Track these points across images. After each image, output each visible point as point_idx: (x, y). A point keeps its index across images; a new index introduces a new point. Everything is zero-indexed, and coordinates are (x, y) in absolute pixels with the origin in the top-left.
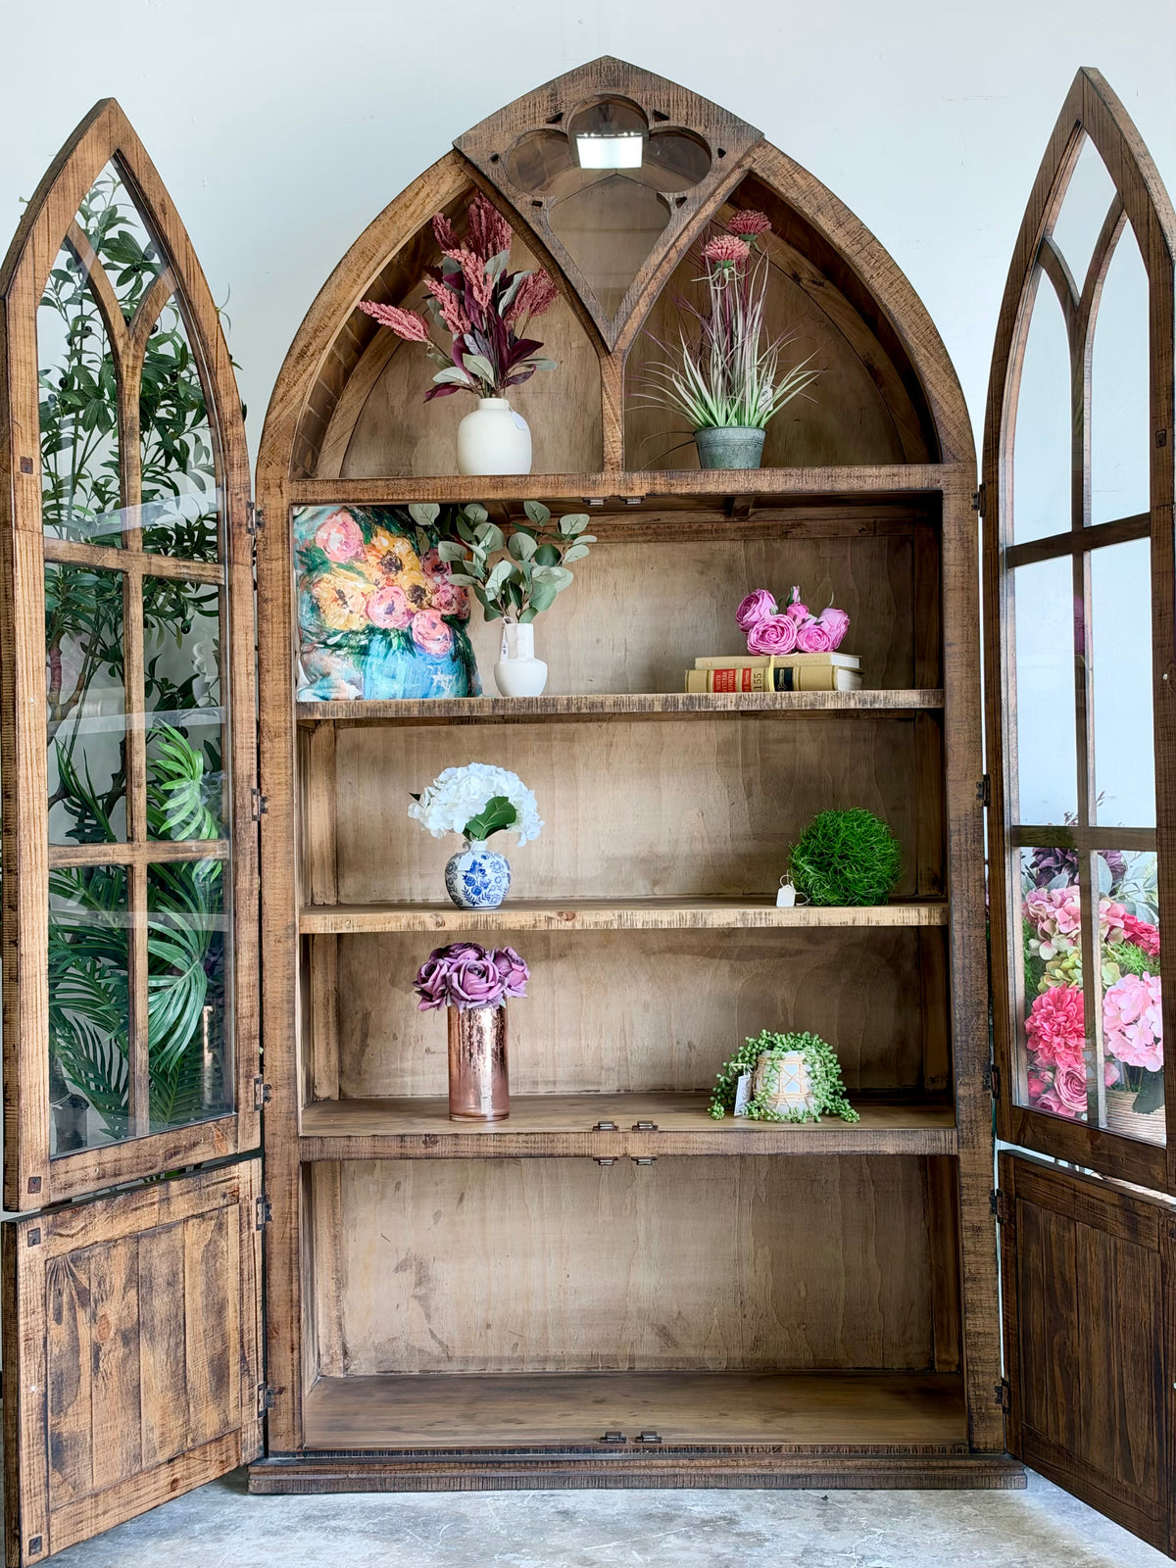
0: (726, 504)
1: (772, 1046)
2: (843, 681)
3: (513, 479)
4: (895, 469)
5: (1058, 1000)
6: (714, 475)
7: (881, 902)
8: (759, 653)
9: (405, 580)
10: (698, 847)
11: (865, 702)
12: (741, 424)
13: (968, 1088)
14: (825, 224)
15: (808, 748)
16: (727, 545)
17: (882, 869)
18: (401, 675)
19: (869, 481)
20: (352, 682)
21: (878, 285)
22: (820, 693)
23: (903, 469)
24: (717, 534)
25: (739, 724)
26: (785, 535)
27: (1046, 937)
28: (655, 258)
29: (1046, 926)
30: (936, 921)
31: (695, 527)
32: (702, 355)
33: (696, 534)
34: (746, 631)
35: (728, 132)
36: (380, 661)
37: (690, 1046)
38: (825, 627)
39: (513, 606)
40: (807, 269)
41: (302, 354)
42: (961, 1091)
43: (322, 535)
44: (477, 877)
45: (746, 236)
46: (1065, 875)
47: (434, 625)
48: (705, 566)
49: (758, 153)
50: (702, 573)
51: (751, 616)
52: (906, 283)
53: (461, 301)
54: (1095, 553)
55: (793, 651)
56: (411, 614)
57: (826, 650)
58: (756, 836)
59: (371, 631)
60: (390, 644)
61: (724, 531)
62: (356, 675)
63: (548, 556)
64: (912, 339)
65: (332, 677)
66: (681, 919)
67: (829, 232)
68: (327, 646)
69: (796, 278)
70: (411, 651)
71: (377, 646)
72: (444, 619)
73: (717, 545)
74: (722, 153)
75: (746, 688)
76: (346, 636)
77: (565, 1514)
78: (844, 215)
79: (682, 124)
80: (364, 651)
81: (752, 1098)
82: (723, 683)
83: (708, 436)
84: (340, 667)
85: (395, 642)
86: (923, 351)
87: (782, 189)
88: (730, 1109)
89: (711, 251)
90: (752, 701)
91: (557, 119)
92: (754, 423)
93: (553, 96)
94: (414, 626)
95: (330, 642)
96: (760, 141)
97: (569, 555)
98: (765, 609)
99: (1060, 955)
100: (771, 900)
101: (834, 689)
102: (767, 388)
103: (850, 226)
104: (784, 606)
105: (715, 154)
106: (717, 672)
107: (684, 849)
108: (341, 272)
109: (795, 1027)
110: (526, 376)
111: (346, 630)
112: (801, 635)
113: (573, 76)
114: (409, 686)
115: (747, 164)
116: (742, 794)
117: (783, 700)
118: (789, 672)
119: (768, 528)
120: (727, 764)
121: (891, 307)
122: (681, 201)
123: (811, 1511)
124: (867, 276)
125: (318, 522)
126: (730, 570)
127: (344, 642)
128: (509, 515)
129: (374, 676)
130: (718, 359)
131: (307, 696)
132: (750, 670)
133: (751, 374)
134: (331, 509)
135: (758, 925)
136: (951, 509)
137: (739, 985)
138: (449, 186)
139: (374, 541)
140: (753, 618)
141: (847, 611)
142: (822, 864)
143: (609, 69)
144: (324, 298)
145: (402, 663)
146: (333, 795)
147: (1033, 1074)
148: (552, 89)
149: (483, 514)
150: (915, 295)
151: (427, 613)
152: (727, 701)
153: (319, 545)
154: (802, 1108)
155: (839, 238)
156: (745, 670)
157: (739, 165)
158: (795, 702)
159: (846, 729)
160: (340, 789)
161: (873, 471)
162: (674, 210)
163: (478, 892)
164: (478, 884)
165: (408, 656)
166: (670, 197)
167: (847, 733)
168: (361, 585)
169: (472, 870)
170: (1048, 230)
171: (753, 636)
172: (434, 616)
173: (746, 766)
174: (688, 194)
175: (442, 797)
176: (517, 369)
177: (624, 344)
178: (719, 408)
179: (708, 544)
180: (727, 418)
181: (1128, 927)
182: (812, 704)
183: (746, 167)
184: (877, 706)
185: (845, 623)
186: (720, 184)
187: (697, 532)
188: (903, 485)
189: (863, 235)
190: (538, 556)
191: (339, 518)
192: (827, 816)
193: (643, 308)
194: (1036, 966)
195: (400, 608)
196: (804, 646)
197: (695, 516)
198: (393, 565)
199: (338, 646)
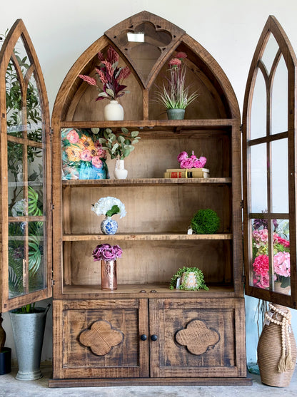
0: (174, 129)
1: (186, 271)
2: (205, 175)
3: (119, 122)
4: (220, 120)
5: (261, 258)
6: (172, 121)
7: (215, 233)
8: (183, 168)
9: (90, 148)
10: (166, 219)
11: (211, 181)
12: (179, 108)
13: (237, 282)
14: (202, 55)
15: (195, 193)
16: (174, 140)
17: (215, 225)
18: (89, 173)
19: (213, 123)
20: (76, 175)
21: (215, 71)
22: (200, 178)
23: (222, 120)
24: (172, 137)
25: (177, 187)
26: (189, 137)
27: (258, 242)
28: (157, 64)
29: (258, 239)
30: (229, 238)
31: (166, 135)
32: (169, 89)
33: (166, 137)
34: (180, 162)
35: (176, 31)
36: (84, 169)
37: (164, 271)
38: (201, 161)
39: (119, 155)
40: (196, 68)
41: (64, 88)
42: (236, 282)
43: (68, 136)
45: (181, 59)
46: (262, 226)
47: (98, 160)
48: (169, 145)
49: (184, 37)
50: (167, 147)
51: (181, 158)
52: (223, 71)
53: (105, 75)
54: (273, 142)
55: (192, 168)
56: (92, 157)
57: (201, 167)
58: (181, 216)
59: (81, 161)
60: (86, 165)
62: (77, 173)
63: (128, 142)
64: (224, 86)
65: (71, 174)
66: (163, 237)
67: (203, 58)
68: (69, 165)
69: (193, 70)
71: (83, 166)
72: (100, 159)
73: (172, 140)
74: (175, 37)
75: (180, 177)
76: (74, 163)
77: (132, 392)
78: (207, 53)
79: (164, 29)
80: (79, 167)
81: (181, 284)
82: (174, 176)
83: (170, 111)
84: (73, 171)
86: (227, 89)
87: (190, 46)
88: (175, 287)
89: (171, 62)
90: (181, 181)
91: (132, 27)
92: (182, 108)
93: (131, 21)
94: (92, 160)
96: (185, 33)
97: (133, 142)
98: (185, 156)
99: (262, 247)
100: (186, 233)
101: (203, 177)
102: (186, 98)
103: (208, 56)
104: (190, 156)
105: (173, 37)
106: (173, 173)
107: (163, 220)
109: (192, 266)
110: (122, 95)
111: (75, 161)
112: (194, 163)
113: (136, 16)
114: (91, 176)
115: (181, 40)
116: (177, 205)
117: (190, 180)
118: (191, 173)
119: (185, 136)
120: (174, 197)
121: (219, 77)
122: (164, 49)
123: (197, 391)
124: (213, 69)
125: (67, 133)
126: (175, 147)
128: (117, 131)
129: (82, 174)
130: (173, 91)
131: (64, 178)
133: (182, 95)
134: (71, 129)
135: (183, 239)
136: (234, 131)
137: (176, 255)
138: (103, 44)
139: (82, 138)
141: (206, 157)
142: (199, 223)
143: (145, 14)
144: (70, 73)
145: (89, 170)
146: (70, 205)
147: (254, 277)
148: (130, 19)
149: (111, 131)
150: (225, 75)
151: (96, 157)
152: (175, 180)
153: (68, 139)
154: (194, 287)
155: (205, 59)
156: (180, 172)
157: (179, 40)
158: (193, 181)
159: (205, 188)
160: (72, 203)
161: (214, 120)
162: (162, 51)
163: (109, 230)
164: (109, 228)
165: (91, 168)
166: (161, 48)
167: (205, 190)
168: (78, 149)
169: (108, 225)
170: (261, 58)
171: (182, 164)
172: (98, 158)
173: (179, 198)
174: (166, 47)
175: (100, 205)
176: (120, 93)
177: (149, 86)
178: (173, 104)
179: (169, 140)
180: (175, 106)
181: (279, 240)
182: (197, 181)
184: (214, 182)
185: (206, 160)
186: (174, 45)
188: (222, 124)
189: (211, 58)
190: (125, 142)
191: (73, 132)
192: (200, 211)
193: (154, 77)
194: (255, 250)
195: (89, 156)
196: (195, 166)
197: (167, 132)
198: (87, 144)
199: (72, 166)
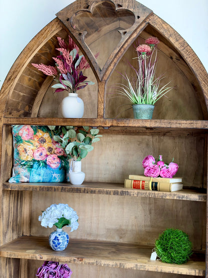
2: (175, 188)
3: (70, 120)
6: (132, 121)
8: (147, 176)
9: (46, 146)
10: (134, 228)
11: (180, 197)
12: (146, 103)
16: (147, 137)
17: (184, 253)
18: (42, 174)
19: (183, 125)
20: (26, 177)
22: (165, 193)
26: (164, 135)
30: (201, 275)
31: (137, 131)
34: (144, 168)
35: (141, 10)
36: (36, 170)
38: (170, 169)
40: (175, 55)
41: (9, 79)
43: (21, 132)
44: (56, 242)
45: (151, 45)
47: (54, 159)
48: (140, 143)
49: (151, 18)
50: (139, 145)
51: (146, 164)
53: (64, 63)
55: (158, 177)
56: (47, 156)
57: (169, 177)
58: (152, 226)
59: (34, 161)
60: (40, 165)
61: (146, 133)
62: (28, 174)
63: (88, 141)
65: (20, 175)
66: (116, 264)
67: (173, 43)
68: (21, 165)
69: (171, 58)
70: (46, 167)
71: (36, 166)
72: (59, 157)
73: (144, 137)
74: (139, 17)
75: (143, 188)
76: (26, 162)
78: (178, 37)
79: (126, 8)
80: (32, 167)
82: (136, 185)
83: (135, 107)
84: (23, 172)
85: (41, 164)
86: (203, 82)
87: (158, 29)
89: (138, 49)
90: (142, 194)
91: (88, 6)
92: (151, 103)
94: (47, 160)
95: (22, 163)
96: (152, 14)
97: (94, 140)
98: (151, 162)
100: (150, 256)
101: (170, 192)
102: (155, 92)
103: (180, 41)
104: (157, 161)
105: (136, 18)
106: (135, 181)
107: (130, 228)
108: (22, 55)
110: (84, 86)
111: (26, 160)
112: (162, 172)
114: (45, 178)
115: (148, 21)
116: (148, 212)
117: (152, 194)
118: (156, 183)
119: (159, 132)
120: (144, 203)
121: (193, 68)
122: (125, 33)
124: (185, 57)
125: (20, 128)
126: (147, 145)
127: (26, 164)
129: (34, 174)
131: (12, 180)
132: (144, 181)
135: (141, 269)
139: (37, 134)
140: (147, 165)
141: (177, 164)
144: (17, 62)
145: (42, 171)
146: (31, 203)
150: (202, 64)
151: (52, 156)
152: (134, 193)
153: (20, 135)
156: (143, 181)
157: (144, 21)
158: (156, 195)
161: (185, 122)
162: (123, 36)
163: (56, 246)
164: (56, 244)
165: (45, 169)
168: (32, 147)
169: (55, 239)
171: (146, 171)
172: (55, 156)
173: (150, 204)
174: (128, 30)
176: (81, 84)
177: (106, 78)
178: (139, 98)
179: (141, 136)
180: (142, 101)
182: (162, 197)
183: (147, 22)
184: (184, 199)
185: (177, 168)
186: (138, 27)
187: (138, 133)
188: (195, 127)
189: (185, 44)
190: (84, 141)
191: (26, 127)
195: (44, 154)
196: (162, 175)
198: (43, 141)
199: (24, 165)
